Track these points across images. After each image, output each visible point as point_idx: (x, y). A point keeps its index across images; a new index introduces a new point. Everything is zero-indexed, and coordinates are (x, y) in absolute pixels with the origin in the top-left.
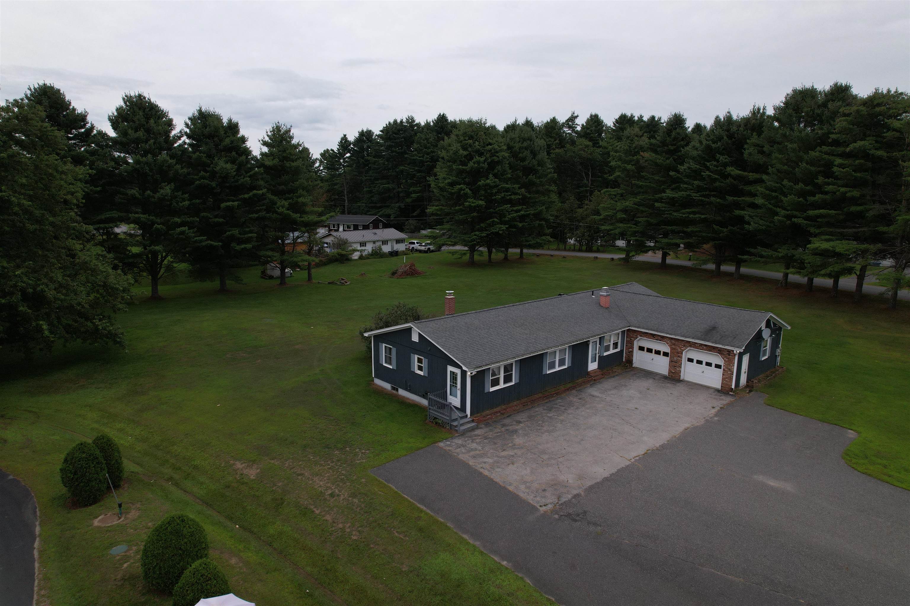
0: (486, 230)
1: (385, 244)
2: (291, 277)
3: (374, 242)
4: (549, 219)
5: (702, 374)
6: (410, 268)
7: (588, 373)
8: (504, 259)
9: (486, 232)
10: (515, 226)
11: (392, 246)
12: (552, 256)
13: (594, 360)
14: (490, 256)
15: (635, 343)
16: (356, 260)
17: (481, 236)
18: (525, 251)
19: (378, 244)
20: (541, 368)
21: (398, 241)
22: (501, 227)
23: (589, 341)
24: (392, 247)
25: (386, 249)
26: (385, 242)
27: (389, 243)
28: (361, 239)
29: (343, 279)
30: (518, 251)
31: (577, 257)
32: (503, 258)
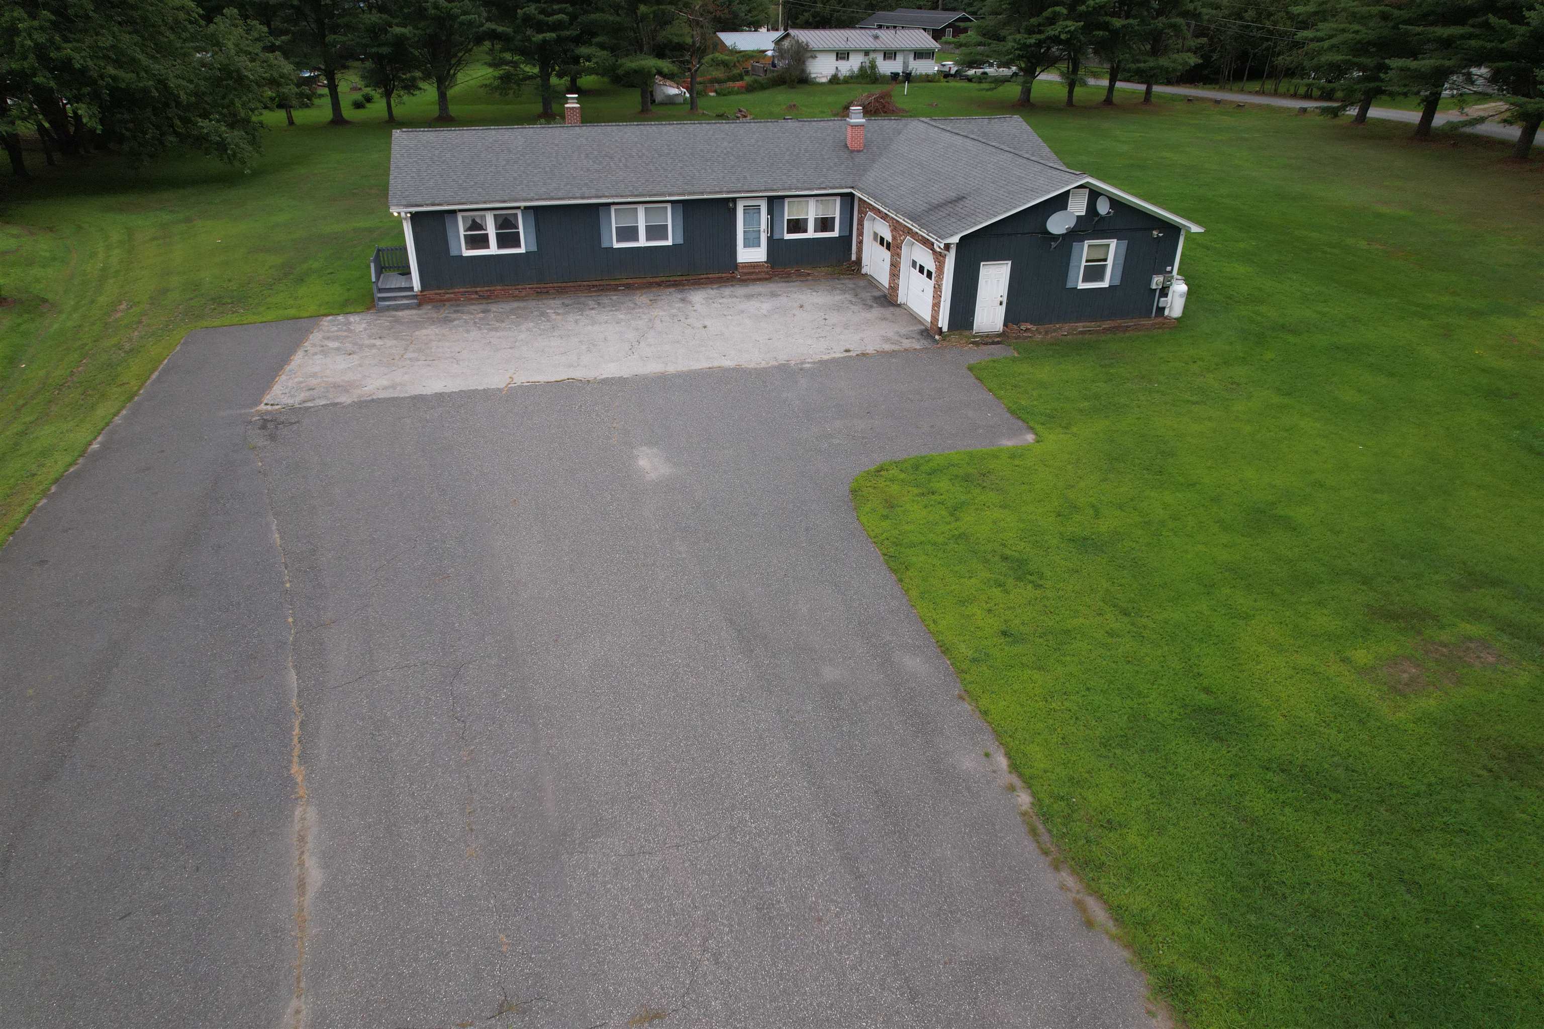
0: (1040, 32)
1: (890, 58)
2: (684, 103)
3: (867, 53)
4: (1200, 13)
5: (921, 294)
6: (876, 100)
7: (735, 265)
8: (1105, 101)
9: (1038, 36)
10: (1106, 26)
11: (904, 63)
12: (1217, 102)
13: (752, 241)
14: (1071, 92)
15: (866, 224)
16: (822, 84)
17: (1025, 44)
18: (1156, 89)
19: (872, 56)
20: (596, 234)
21: (919, 54)
22: (1067, 27)
23: (734, 200)
24: (906, 64)
25: (886, 67)
26: (890, 55)
27: (900, 58)
28: (842, 45)
29: (740, 111)
30: (1143, 87)
31: (1269, 108)
32: (1103, 98)
